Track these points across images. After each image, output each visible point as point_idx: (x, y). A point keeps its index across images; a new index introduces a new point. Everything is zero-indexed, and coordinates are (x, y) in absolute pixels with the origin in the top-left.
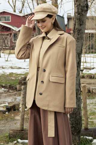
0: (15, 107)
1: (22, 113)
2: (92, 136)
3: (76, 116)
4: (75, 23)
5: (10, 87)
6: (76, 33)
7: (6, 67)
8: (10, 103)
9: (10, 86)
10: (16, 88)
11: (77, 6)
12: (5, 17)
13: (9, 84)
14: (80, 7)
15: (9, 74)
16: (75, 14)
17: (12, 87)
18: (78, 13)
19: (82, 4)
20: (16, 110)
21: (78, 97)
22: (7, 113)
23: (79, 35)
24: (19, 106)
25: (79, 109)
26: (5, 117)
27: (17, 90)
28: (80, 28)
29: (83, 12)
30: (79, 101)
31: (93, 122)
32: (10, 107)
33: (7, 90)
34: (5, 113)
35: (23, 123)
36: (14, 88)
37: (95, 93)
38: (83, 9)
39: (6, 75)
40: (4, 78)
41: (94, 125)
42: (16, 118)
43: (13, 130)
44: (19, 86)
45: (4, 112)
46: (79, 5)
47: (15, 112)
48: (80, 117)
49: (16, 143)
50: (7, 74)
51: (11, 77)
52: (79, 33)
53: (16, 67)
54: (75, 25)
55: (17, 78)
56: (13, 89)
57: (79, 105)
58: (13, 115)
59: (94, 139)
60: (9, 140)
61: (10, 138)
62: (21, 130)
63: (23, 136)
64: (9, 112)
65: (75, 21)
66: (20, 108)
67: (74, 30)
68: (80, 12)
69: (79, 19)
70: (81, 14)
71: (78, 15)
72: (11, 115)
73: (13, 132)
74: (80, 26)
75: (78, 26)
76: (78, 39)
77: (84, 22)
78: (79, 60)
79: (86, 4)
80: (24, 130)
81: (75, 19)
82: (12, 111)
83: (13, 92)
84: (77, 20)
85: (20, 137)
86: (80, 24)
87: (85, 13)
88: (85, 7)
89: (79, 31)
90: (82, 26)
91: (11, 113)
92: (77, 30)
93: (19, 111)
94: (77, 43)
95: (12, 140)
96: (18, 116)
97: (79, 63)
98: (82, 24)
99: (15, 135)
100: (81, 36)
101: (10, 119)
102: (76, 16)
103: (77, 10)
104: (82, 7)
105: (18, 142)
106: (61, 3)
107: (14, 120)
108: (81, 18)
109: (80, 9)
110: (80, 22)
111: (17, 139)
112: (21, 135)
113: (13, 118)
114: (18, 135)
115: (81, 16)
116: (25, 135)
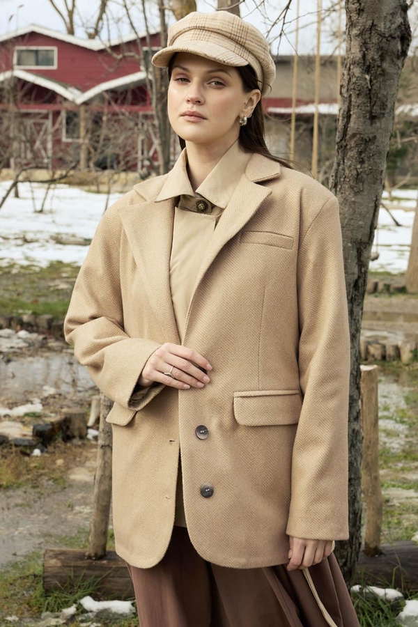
0: (71, 427)
4: (349, 110)
5: (49, 328)
6: (350, 154)
7: (39, 236)
8: (52, 401)
9: (50, 322)
11: (361, 34)
12: (36, 52)
13: (48, 316)
14: (375, 40)
15: (48, 268)
16: (348, 68)
18: (364, 64)
19: (381, 27)
20: (74, 437)
22: (37, 452)
23: (362, 162)
24: (86, 422)
26: (29, 471)
28: (369, 131)
29: (388, 59)
32: (50, 427)
33: (41, 337)
34: (28, 455)
35: (107, 523)
38: (385, 46)
39: (37, 269)
40: (28, 285)
42: (72, 477)
45: (26, 446)
46: (371, 29)
47: (69, 448)
49: (73, 618)
50: (41, 269)
51: (54, 279)
52: (363, 155)
53: (73, 236)
54: (348, 117)
58: (60, 462)
60: (45, 601)
61: (46, 593)
62: (96, 555)
63: (103, 582)
64: (46, 447)
65: (350, 101)
66: (88, 428)
67: (341, 140)
68: (373, 59)
69: (369, 94)
70: (379, 71)
71: (362, 73)
72: (54, 462)
73: (59, 564)
74: (371, 124)
75: (361, 124)
76: (358, 178)
77: (389, 105)
78: (360, 271)
79: (401, 23)
80: (108, 557)
81: (348, 90)
82: (59, 445)
83: (60, 348)
84: (358, 94)
85: (91, 588)
86: (371, 112)
87: (395, 64)
88: (395, 38)
89: (363, 146)
90: (378, 124)
91: (54, 452)
92: (355, 139)
93: (86, 442)
94: (353, 199)
95: (55, 601)
96: (82, 464)
97: (360, 285)
98: (381, 113)
99: (70, 577)
100: (374, 168)
101: (47, 481)
102: (354, 80)
103: (360, 51)
104: (384, 40)
105: (80, 610)
106: (284, 17)
107: (65, 488)
108: (374, 87)
109: (372, 47)
110: (373, 106)
111: (76, 596)
112: (97, 577)
113: (61, 477)
114: (81, 579)
115: (375, 78)
116: (112, 579)
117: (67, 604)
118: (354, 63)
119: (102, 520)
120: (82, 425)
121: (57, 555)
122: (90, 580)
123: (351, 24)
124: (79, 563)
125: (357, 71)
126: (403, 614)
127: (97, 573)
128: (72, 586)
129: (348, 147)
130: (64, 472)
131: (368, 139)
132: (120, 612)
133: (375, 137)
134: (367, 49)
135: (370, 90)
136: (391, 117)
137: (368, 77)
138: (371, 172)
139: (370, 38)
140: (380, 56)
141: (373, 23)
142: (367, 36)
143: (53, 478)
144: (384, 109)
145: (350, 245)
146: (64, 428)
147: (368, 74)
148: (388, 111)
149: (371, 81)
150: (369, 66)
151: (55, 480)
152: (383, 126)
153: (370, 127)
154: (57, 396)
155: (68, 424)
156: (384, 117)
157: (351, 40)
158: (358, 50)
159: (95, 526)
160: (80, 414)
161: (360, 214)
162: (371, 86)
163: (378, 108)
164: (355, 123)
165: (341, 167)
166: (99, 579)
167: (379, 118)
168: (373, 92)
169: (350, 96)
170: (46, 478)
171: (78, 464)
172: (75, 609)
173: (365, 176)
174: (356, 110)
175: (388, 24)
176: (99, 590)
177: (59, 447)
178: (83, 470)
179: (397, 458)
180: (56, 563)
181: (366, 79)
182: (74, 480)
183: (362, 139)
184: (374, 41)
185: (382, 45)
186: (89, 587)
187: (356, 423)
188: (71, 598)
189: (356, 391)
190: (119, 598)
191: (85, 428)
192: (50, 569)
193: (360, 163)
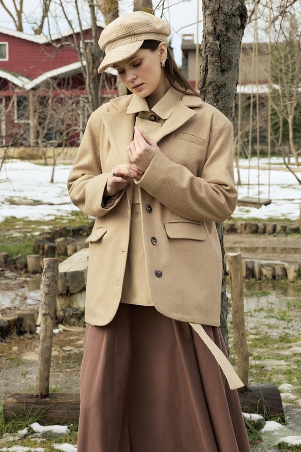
0: (23, 325)
1: (43, 340)
2: (260, 412)
4: (207, 66)
5: (6, 262)
6: (209, 96)
8: (8, 311)
9: (6, 257)
10: (26, 266)
11: (212, 14)
13: (5, 253)
15: (4, 222)
16: (205, 37)
17: (14, 262)
18: (215, 34)
19: (226, 8)
20: (26, 332)
24: (34, 321)
27: (27, 272)
28: (221, 80)
29: (231, 30)
31: (263, 367)
32: (8, 324)
35: (49, 371)
36: (17, 264)
37: (267, 279)
38: (229, 21)
41: (267, 378)
42: (24, 358)
43: (16, 394)
44: (34, 259)
46: (218, 10)
49: (25, 436)
51: (9, 230)
52: (217, 97)
53: (25, 198)
54: (206, 70)
55: (29, 234)
56: (16, 268)
58: (15, 348)
59: (267, 420)
60: (5, 426)
61: (6, 421)
62: (41, 394)
63: (46, 413)
64: (5, 339)
65: (207, 60)
66: (36, 326)
67: (202, 87)
68: (221, 30)
69: (220, 54)
70: (226, 38)
71: (214, 40)
72: (10, 349)
73: (15, 401)
74: (222, 75)
75: (215, 75)
77: (234, 62)
79: (240, 6)
80: (51, 396)
81: (205, 52)
82: (14, 337)
83: (14, 277)
84: (212, 55)
85: (38, 417)
86: (221, 67)
87: (237, 34)
88: (235, 16)
89: (217, 90)
90: (227, 75)
91: (10, 342)
92: (212, 86)
93: (35, 336)
95: (13, 426)
96: (32, 350)
98: (228, 68)
99: (23, 409)
100: (226, 105)
101: (5, 360)
103: (212, 25)
104: (228, 17)
105: (31, 432)
106: (163, 4)
107: (19, 364)
108: (223, 50)
109: (220, 22)
110: (223, 62)
111: (28, 422)
112: (42, 409)
113: (16, 358)
114: (31, 410)
115: (223, 43)
116: (53, 411)
117: (21, 428)
118: (208, 34)
119: (45, 369)
120: (32, 323)
121: (13, 396)
122: (37, 412)
123: (205, 8)
124: (29, 400)
125: (211, 39)
126: (263, 430)
127: (42, 407)
128: (24, 415)
129: (207, 91)
130: (19, 355)
131: (220, 86)
132: (60, 432)
133: (225, 84)
134: (216, 24)
135: (220, 52)
136: (236, 70)
137: (218, 43)
138: (224, 109)
139: (218, 16)
140: (226, 28)
141: (219, 6)
142: (216, 15)
143: (10, 358)
144: (231, 65)
146: (18, 325)
147: (218, 41)
148: (233, 66)
149: (220, 45)
150: (219, 35)
151: (11, 360)
152: (230, 76)
153: (221, 77)
154: (12, 308)
155: (21, 322)
156: (231, 70)
157: (206, 18)
158: (211, 25)
159: (40, 373)
160: (30, 315)
162: (221, 49)
163: (226, 64)
164: (211, 74)
166: (44, 411)
167: (227, 71)
168: (222, 52)
169: (207, 56)
170: (5, 359)
171: (29, 349)
172: (27, 431)
175: (230, 7)
176: (44, 418)
177: (14, 339)
178: (33, 353)
179: (275, 342)
180: (13, 400)
181: (217, 44)
182: (26, 360)
183: (216, 86)
184: (221, 18)
185: (226, 21)
186: (37, 416)
188: (24, 423)
190: (59, 424)
191: (34, 326)
192: (8, 405)
193: (216, 102)
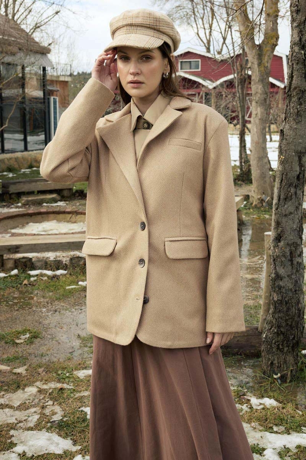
3: (288, 309)
4: (292, 73)
6: (293, 99)
11: (298, 26)
12: (190, 62)
16: (292, 48)
18: (300, 44)
21: (295, 262)
23: (301, 104)
25: (295, 291)
30: (297, 271)
48: (299, 310)
52: (301, 100)
54: (292, 76)
57: (296, 281)
65: (293, 67)
67: (288, 92)
69: (304, 62)
71: (299, 50)
75: (299, 81)
76: (298, 114)
78: (301, 169)
81: (291, 61)
84: (297, 63)
86: (305, 74)
89: (301, 94)
92: (296, 91)
94: (295, 127)
97: (301, 178)
102: (295, 54)
103: (298, 36)
118: (294, 44)
123: (293, 20)
125: (296, 49)
129: (292, 95)
131: (304, 90)
134: (302, 35)
135: (304, 60)
137: (303, 52)
139: (304, 28)
142: (302, 27)
145: (294, 154)
149: (305, 54)
150: (304, 45)
153: (305, 83)
157: (293, 30)
161: (300, 135)
162: (305, 58)
164: (296, 80)
165: (288, 108)
169: (293, 64)
173: (302, 113)
174: (296, 73)
181: (302, 53)
183: (300, 90)
187: (299, 258)
189: (300, 239)
193: (299, 105)
